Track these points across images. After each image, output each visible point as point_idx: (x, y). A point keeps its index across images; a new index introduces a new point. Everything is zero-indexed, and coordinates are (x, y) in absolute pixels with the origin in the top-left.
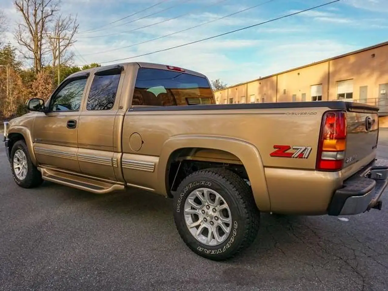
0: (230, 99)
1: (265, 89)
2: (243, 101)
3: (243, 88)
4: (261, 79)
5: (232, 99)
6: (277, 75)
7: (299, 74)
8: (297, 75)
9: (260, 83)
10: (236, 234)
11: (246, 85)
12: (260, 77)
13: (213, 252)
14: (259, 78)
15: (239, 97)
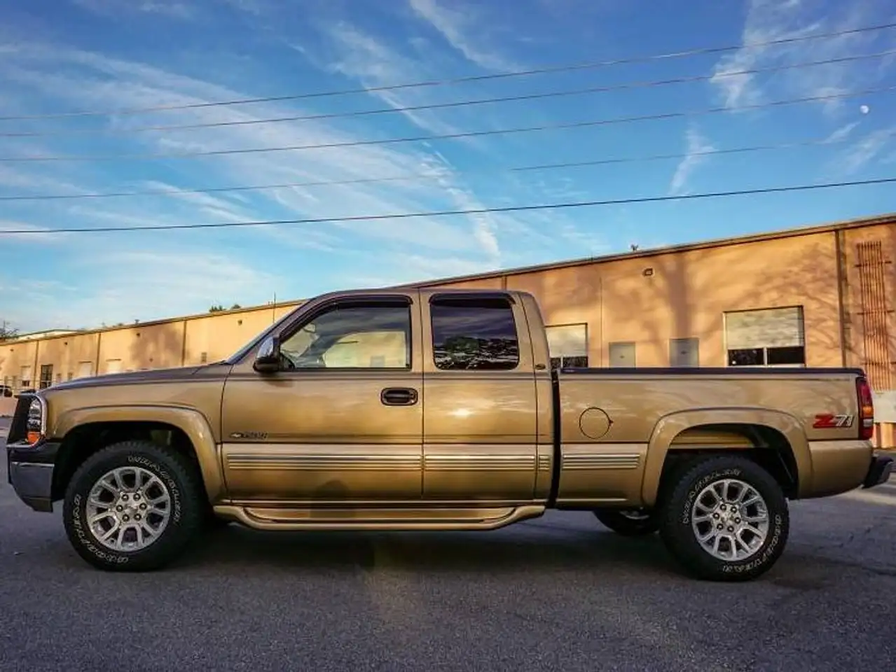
0: (42, 366)
1: (151, 348)
2: (84, 373)
3: (88, 344)
4: (137, 326)
5: (50, 366)
6: (186, 320)
7: (240, 322)
8: (237, 323)
9: (138, 335)
10: (779, 532)
11: (97, 335)
12: (137, 321)
13: (748, 567)
14: (133, 322)
15: (71, 363)
